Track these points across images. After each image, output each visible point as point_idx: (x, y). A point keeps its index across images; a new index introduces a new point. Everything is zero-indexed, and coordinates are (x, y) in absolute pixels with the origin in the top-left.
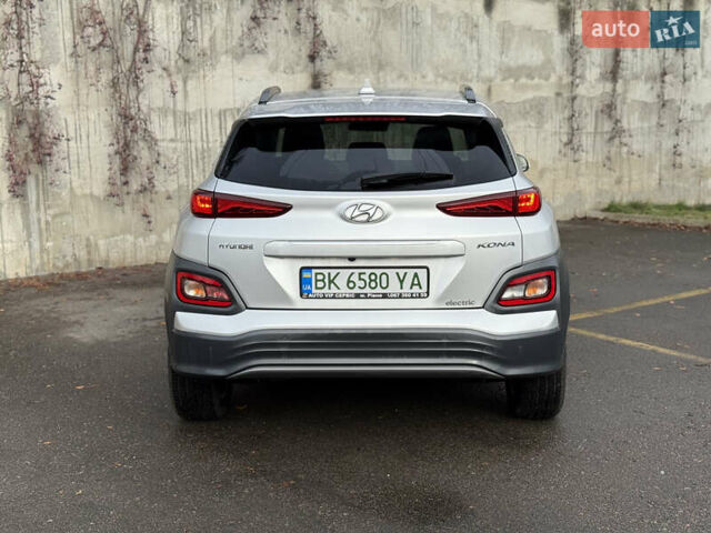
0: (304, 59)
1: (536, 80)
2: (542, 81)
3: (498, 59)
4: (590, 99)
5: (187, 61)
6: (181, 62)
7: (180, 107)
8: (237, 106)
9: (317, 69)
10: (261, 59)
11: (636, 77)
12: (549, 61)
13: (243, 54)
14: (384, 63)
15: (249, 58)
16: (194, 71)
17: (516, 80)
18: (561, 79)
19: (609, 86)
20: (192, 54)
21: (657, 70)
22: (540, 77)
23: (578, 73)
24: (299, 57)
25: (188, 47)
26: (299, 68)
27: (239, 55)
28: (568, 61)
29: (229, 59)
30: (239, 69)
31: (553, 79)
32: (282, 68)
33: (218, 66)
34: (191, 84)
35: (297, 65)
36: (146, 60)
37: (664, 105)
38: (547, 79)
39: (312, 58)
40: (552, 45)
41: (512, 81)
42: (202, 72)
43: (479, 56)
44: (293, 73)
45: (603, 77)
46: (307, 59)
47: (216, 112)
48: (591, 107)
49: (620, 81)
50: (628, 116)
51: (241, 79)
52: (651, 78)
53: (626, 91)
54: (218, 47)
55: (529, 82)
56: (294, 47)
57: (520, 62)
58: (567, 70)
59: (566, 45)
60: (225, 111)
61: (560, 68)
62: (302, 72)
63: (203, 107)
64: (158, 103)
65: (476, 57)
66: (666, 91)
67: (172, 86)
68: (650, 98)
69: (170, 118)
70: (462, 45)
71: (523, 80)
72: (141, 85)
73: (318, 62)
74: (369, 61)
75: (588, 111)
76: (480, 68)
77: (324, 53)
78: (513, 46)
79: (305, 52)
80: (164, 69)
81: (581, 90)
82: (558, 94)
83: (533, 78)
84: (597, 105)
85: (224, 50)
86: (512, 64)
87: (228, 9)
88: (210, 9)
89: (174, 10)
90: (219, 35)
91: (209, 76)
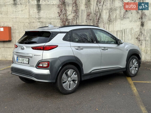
5: (110, 21)
6: (108, 21)
8: (121, 30)
9: (143, 21)
10: (128, 20)
13: (123, 19)
16: (111, 23)
29: (120, 20)
30: (122, 22)
32: (133, 21)
33: (117, 21)
34: (110, 26)
35: (138, 20)
42: (113, 23)
44: (136, 22)
47: (116, 31)
51: (122, 24)
54: (117, 18)
56: (137, 16)
60: (118, 31)
62: (139, 22)
63: (113, 30)
67: (104, 26)
80: (103, 23)
85: (119, 18)
87: (120, 10)
88: (116, 10)
89: (108, 11)
90: (118, 15)
91: (115, 24)
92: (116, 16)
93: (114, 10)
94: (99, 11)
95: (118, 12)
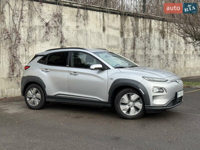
0: (59, 43)
1: (116, 49)
2: (117, 49)
3: (107, 43)
4: (129, 54)
5: (29, 43)
6: (27, 43)
7: (27, 54)
9: (62, 45)
10: (48, 42)
11: (139, 49)
12: (119, 44)
13: (44, 41)
14: (79, 44)
15: (45, 42)
16: (31, 45)
17: (111, 49)
18: (121, 49)
19: (133, 51)
20: (30, 41)
21: (144, 47)
22: (117, 48)
23: (125, 47)
24: (58, 42)
25: (29, 39)
26: (57, 45)
27: (42, 41)
28: (123, 44)
29: (40, 42)
30: (43, 45)
31: (120, 49)
32: (53, 45)
33: (37, 44)
34: (30, 49)
36: (19, 42)
37: (146, 56)
38: (118, 49)
39: (61, 42)
40: (119, 40)
41: (110, 49)
42: (33, 45)
43: (102, 42)
45: (131, 48)
46: (60, 43)
48: (129, 56)
49: (136, 49)
50: (138, 58)
51: (43, 47)
52: (142, 49)
53: (137, 52)
54: (37, 40)
55: (114, 49)
56: (56, 40)
57: (112, 44)
58: (123, 46)
59: (122, 40)
61: (121, 46)
62: (58, 46)
63: (33, 55)
64: (21, 53)
65: (101, 43)
66: (146, 52)
67: (25, 49)
68: (143, 54)
69: (25, 57)
70: (98, 40)
71: (113, 49)
72: (17, 49)
73: (62, 43)
74: (75, 43)
75: (128, 56)
76: (102, 45)
77: (64, 41)
78: (110, 40)
79: (59, 41)
80: (24, 44)
81: (126, 52)
82: (121, 52)
83: (115, 48)
84: (130, 55)
85: (39, 40)
86: (110, 45)
87: (40, 30)
88: (35, 29)
89: (26, 30)
90: (37, 36)
91: (35, 46)
92: (35, 37)
93: (33, 29)
94: (16, 28)
95: (37, 32)
